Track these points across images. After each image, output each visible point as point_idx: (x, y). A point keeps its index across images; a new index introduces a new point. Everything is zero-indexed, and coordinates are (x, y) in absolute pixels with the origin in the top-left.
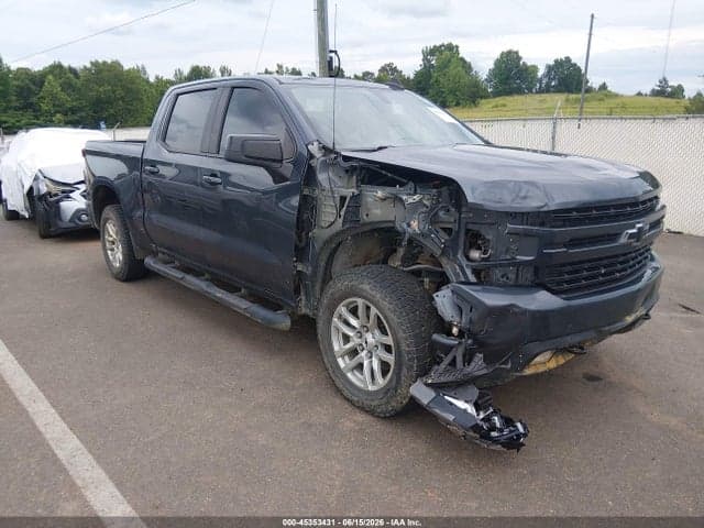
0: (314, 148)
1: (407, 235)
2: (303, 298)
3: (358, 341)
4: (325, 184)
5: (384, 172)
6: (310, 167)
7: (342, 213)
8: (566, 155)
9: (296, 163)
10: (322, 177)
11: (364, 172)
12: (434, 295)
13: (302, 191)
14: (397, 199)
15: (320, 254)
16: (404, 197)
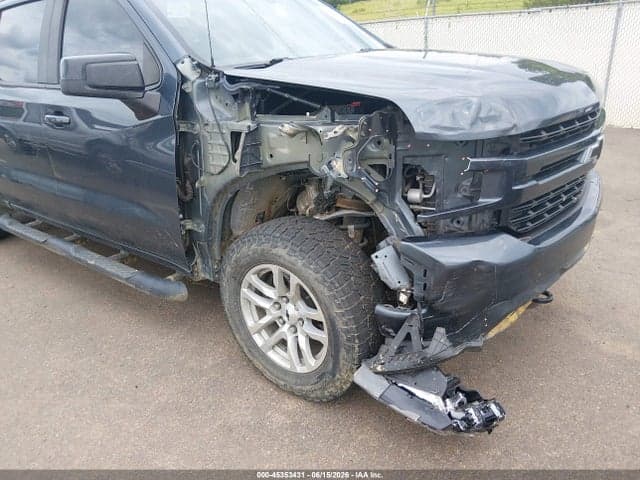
0: (186, 68)
1: (329, 179)
2: (199, 261)
3: (277, 313)
4: (208, 116)
5: (286, 95)
6: (183, 94)
7: (238, 156)
8: (499, 57)
9: (164, 90)
10: (202, 107)
11: (259, 96)
12: (373, 256)
13: (177, 128)
14: (310, 133)
15: (212, 208)
16: (319, 129)
